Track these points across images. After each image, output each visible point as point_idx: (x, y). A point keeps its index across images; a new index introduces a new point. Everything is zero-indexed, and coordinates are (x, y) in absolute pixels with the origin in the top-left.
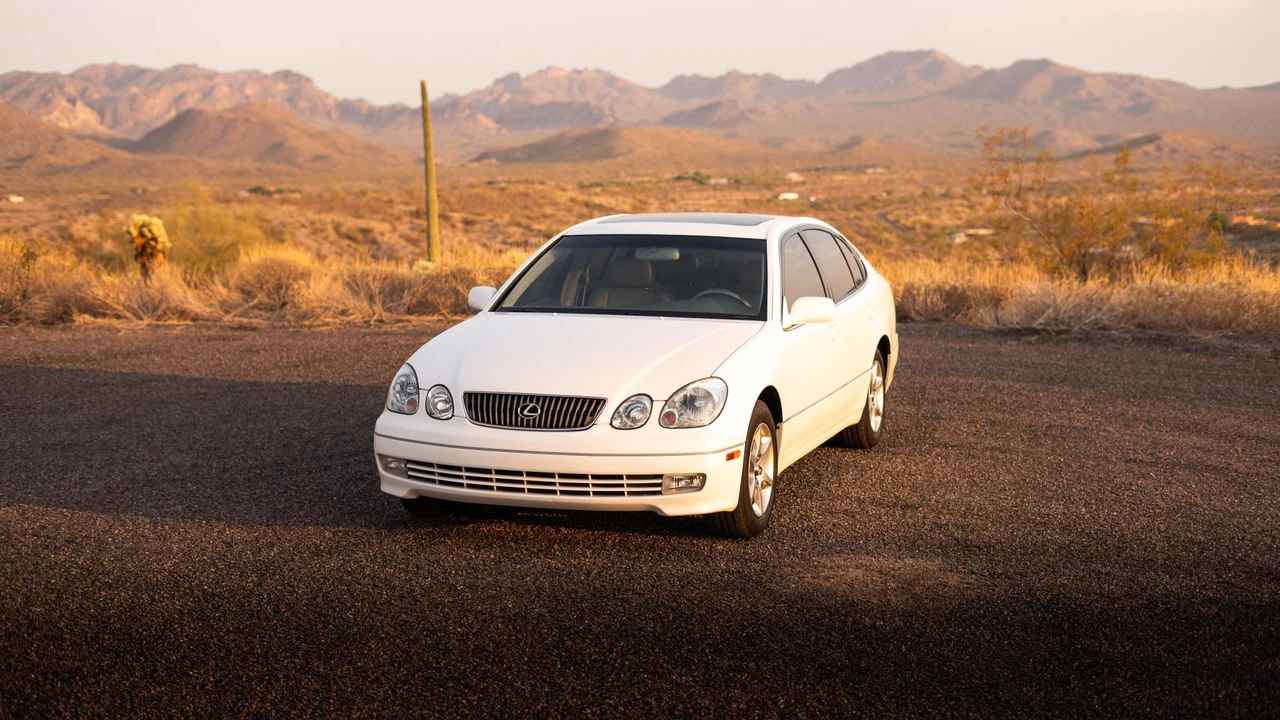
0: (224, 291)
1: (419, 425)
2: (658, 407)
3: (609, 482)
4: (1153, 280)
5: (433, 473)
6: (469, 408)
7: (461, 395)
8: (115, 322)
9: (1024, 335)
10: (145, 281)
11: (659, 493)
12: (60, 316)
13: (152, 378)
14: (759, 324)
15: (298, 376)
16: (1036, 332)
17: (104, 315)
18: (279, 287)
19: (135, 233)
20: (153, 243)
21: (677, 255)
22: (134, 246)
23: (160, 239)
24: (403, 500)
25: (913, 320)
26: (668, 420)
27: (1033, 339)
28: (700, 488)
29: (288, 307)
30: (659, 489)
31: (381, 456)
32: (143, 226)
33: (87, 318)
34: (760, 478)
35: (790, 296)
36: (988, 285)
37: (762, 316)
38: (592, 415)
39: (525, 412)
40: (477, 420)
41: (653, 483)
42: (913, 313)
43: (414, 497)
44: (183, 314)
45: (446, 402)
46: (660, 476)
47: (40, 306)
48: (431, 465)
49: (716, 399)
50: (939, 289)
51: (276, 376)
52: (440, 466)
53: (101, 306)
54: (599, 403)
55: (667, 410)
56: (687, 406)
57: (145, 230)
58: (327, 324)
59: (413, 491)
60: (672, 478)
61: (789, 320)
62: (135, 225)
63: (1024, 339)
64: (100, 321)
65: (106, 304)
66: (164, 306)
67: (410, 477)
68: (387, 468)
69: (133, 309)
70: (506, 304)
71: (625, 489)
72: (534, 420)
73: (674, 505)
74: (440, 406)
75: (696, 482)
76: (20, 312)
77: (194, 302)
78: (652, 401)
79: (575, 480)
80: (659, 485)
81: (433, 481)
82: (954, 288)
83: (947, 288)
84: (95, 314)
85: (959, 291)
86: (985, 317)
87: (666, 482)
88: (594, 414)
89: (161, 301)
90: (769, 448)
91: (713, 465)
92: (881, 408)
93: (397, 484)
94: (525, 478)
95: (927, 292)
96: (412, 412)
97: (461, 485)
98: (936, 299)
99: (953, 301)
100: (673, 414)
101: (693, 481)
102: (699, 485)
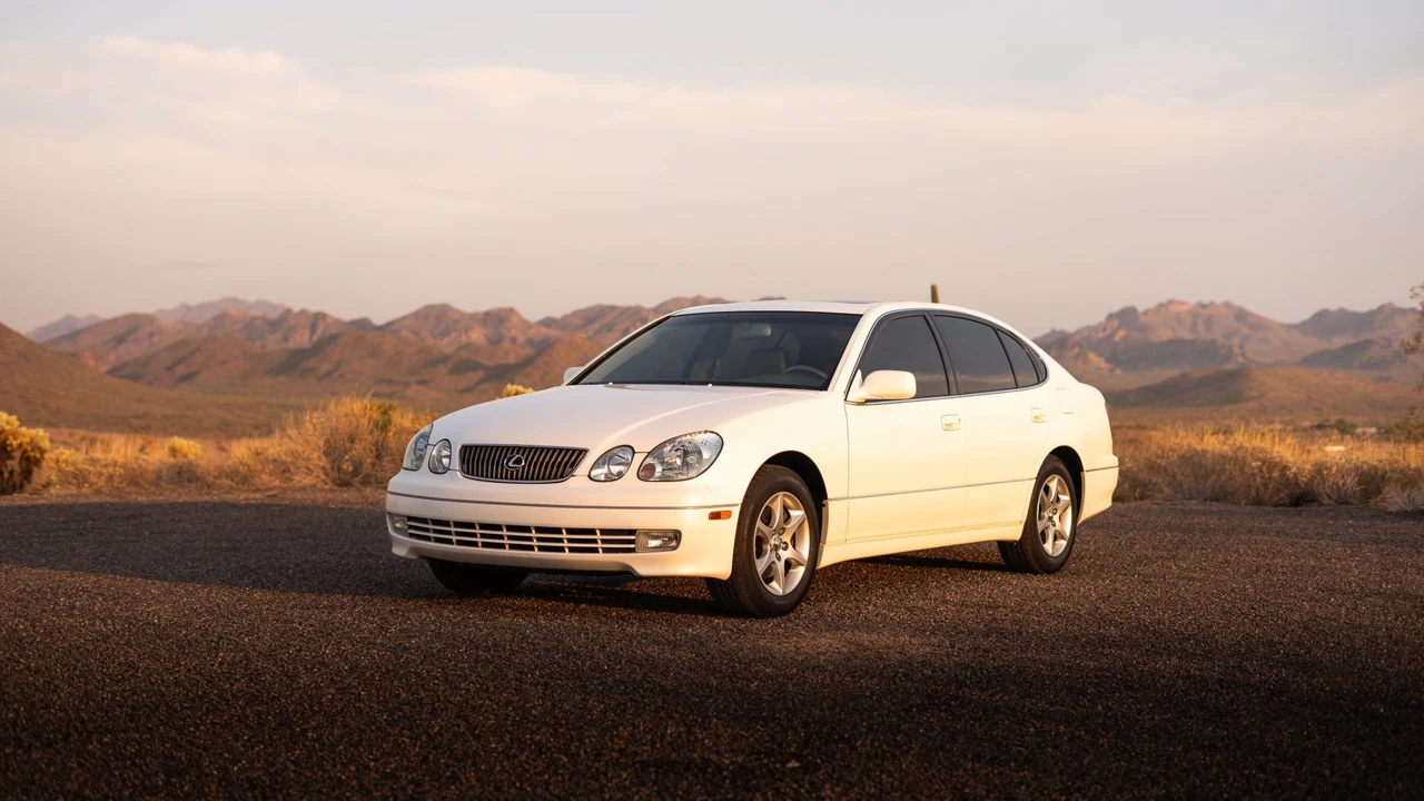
1: (420, 480)
2: (638, 459)
3: (582, 536)
5: (427, 530)
6: (462, 461)
7: (459, 447)
11: (634, 551)
25: (1321, 504)
26: (646, 473)
28: (675, 548)
30: (633, 546)
31: (390, 513)
34: (783, 555)
35: (866, 366)
37: (822, 387)
38: (572, 466)
39: (510, 464)
40: (468, 473)
41: (625, 538)
42: (1322, 496)
43: (415, 557)
45: (445, 457)
46: (632, 532)
48: (426, 521)
49: (706, 456)
50: (1357, 470)
52: (433, 522)
54: (582, 453)
55: (649, 461)
59: (414, 550)
60: (649, 534)
61: (858, 393)
67: (411, 535)
68: (396, 529)
71: (599, 545)
72: (518, 471)
73: (647, 565)
74: (442, 460)
75: (673, 538)
78: (634, 452)
79: (549, 534)
80: (633, 542)
81: (428, 539)
82: (1375, 468)
83: (1366, 467)
85: (1380, 473)
86: (1395, 499)
87: (641, 539)
88: (574, 465)
90: (801, 525)
91: (691, 523)
92: (1068, 530)
93: (401, 543)
94: (505, 532)
95: (1343, 473)
96: (417, 468)
97: (450, 542)
98: (1350, 481)
99: (1371, 482)
100: (651, 468)
101: (671, 539)
102: (674, 543)
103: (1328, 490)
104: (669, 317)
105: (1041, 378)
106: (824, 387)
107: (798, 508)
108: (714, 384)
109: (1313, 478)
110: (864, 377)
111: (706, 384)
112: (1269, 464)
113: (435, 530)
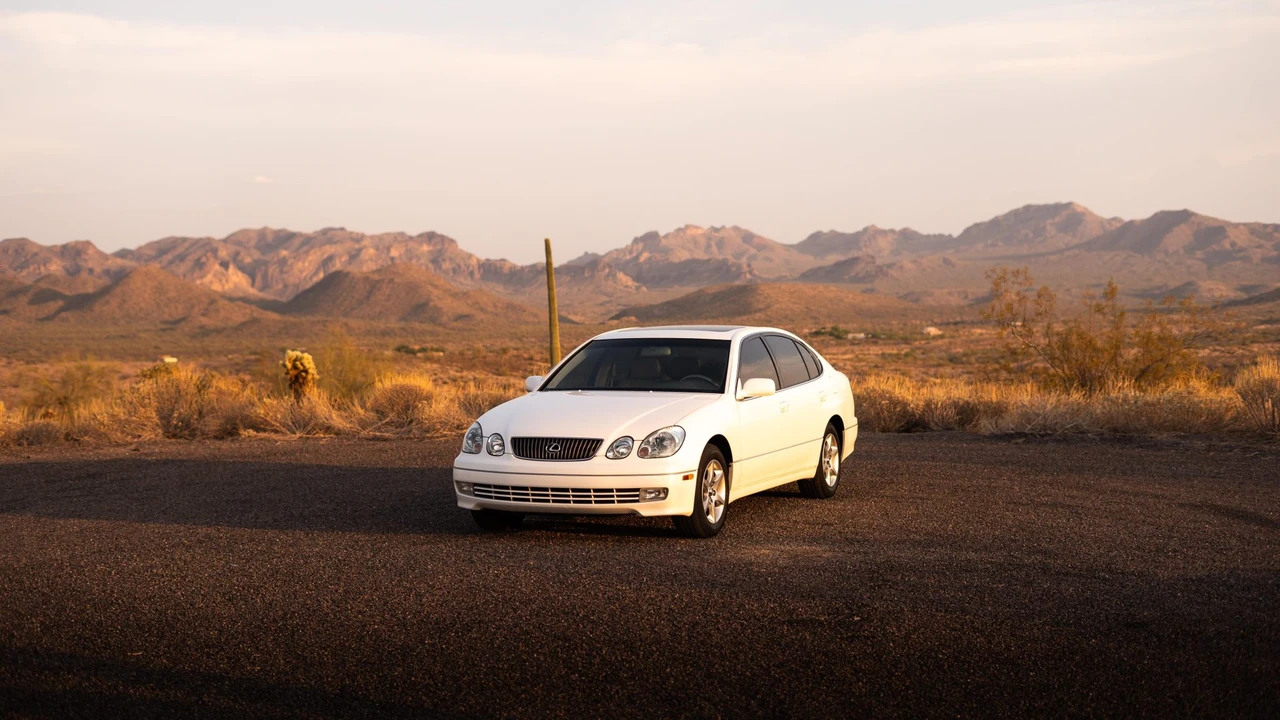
0: (362, 412)
1: (482, 460)
2: (637, 445)
3: (604, 494)
4: (1123, 392)
5: (491, 492)
6: (514, 448)
7: (510, 440)
8: (274, 436)
9: (1014, 438)
10: (298, 402)
11: (637, 501)
12: (229, 431)
13: (304, 466)
14: (717, 395)
15: (416, 464)
16: (1026, 435)
17: (265, 431)
18: (407, 408)
19: (289, 365)
20: (304, 374)
21: (669, 352)
22: (289, 377)
23: (310, 371)
24: (472, 511)
26: (643, 453)
27: (1021, 441)
28: (664, 498)
29: (414, 423)
30: (637, 498)
31: (458, 482)
32: (296, 360)
33: (252, 432)
34: (714, 498)
35: (743, 377)
36: (994, 400)
37: (721, 390)
39: (551, 449)
40: (519, 455)
41: (634, 494)
42: (932, 424)
43: (479, 509)
44: (328, 429)
45: (500, 445)
46: (637, 490)
47: (212, 424)
48: (487, 486)
49: (677, 441)
50: (955, 404)
51: (399, 464)
52: (496, 487)
53: (262, 423)
54: (599, 442)
55: (643, 446)
56: (658, 444)
57: (298, 363)
58: (445, 436)
59: (478, 505)
60: (646, 491)
61: (741, 394)
62: (290, 359)
63: (1013, 441)
64: (262, 435)
65: (266, 420)
66: (312, 423)
67: (477, 495)
68: (462, 491)
69: (288, 425)
70: (549, 387)
71: (615, 499)
73: (647, 509)
74: (496, 448)
75: (662, 493)
76: (197, 428)
77: (337, 420)
78: (633, 441)
79: (582, 493)
80: (637, 496)
81: (491, 497)
82: (968, 403)
83: (961, 402)
84: (257, 429)
85: (971, 406)
86: (986, 425)
87: (642, 494)
88: (595, 450)
89: (311, 419)
90: (721, 478)
91: (673, 483)
92: (837, 470)
93: (468, 501)
94: (550, 492)
95: (944, 406)
96: (478, 452)
97: (509, 499)
98: (951, 412)
99: (966, 414)
100: (647, 449)
101: (660, 493)
102: (664, 496)
103: (936, 420)
104: (593, 341)
105: (820, 371)
107: (719, 469)
109: (924, 410)
110: (744, 382)
112: (894, 402)
113: (496, 492)
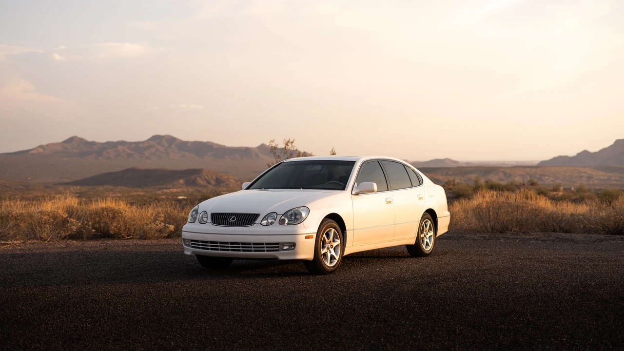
1: (196, 226)
2: (279, 217)
3: (259, 246)
5: (199, 245)
6: (212, 219)
7: (210, 214)
11: (277, 250)
14: (340, 191)
26: (282, 222)
31: (184, 239)
35: (359, 181)
39: (231, 220)
40: (215, 223)
41: (276, 246)
45: (205, 218)
46: (277, 244)
48: (198, 241)
49: (303, 216)
52: (202, 241)
54: (258, 215)
55: (283, 217)
59: (193, 252)
60: (284, 244)
61: (355, 191)
67: (192, 247)
68: (186, 245)
70: (251, 187)
71: (265, 249)
73: (282, 256)
75: (293, 245)
78: (277, 215)
79: (246, 245)
80: (278, 247)
81: (199, 248)
87: (280, 246)
88: (255, 220)
91: (299, 240)
93: (188, 250)
94: (229, 245)
96: (194, 222)
97: (208, 249)
100: (284, 220)
101: (291, 246)
102: (293, 248)
104: (281, 163)
105: (421, 183)
106: (343, 189)
108: (303, 188)
110: (358, 185)
111: (300, 188)
113: (202, 245)
